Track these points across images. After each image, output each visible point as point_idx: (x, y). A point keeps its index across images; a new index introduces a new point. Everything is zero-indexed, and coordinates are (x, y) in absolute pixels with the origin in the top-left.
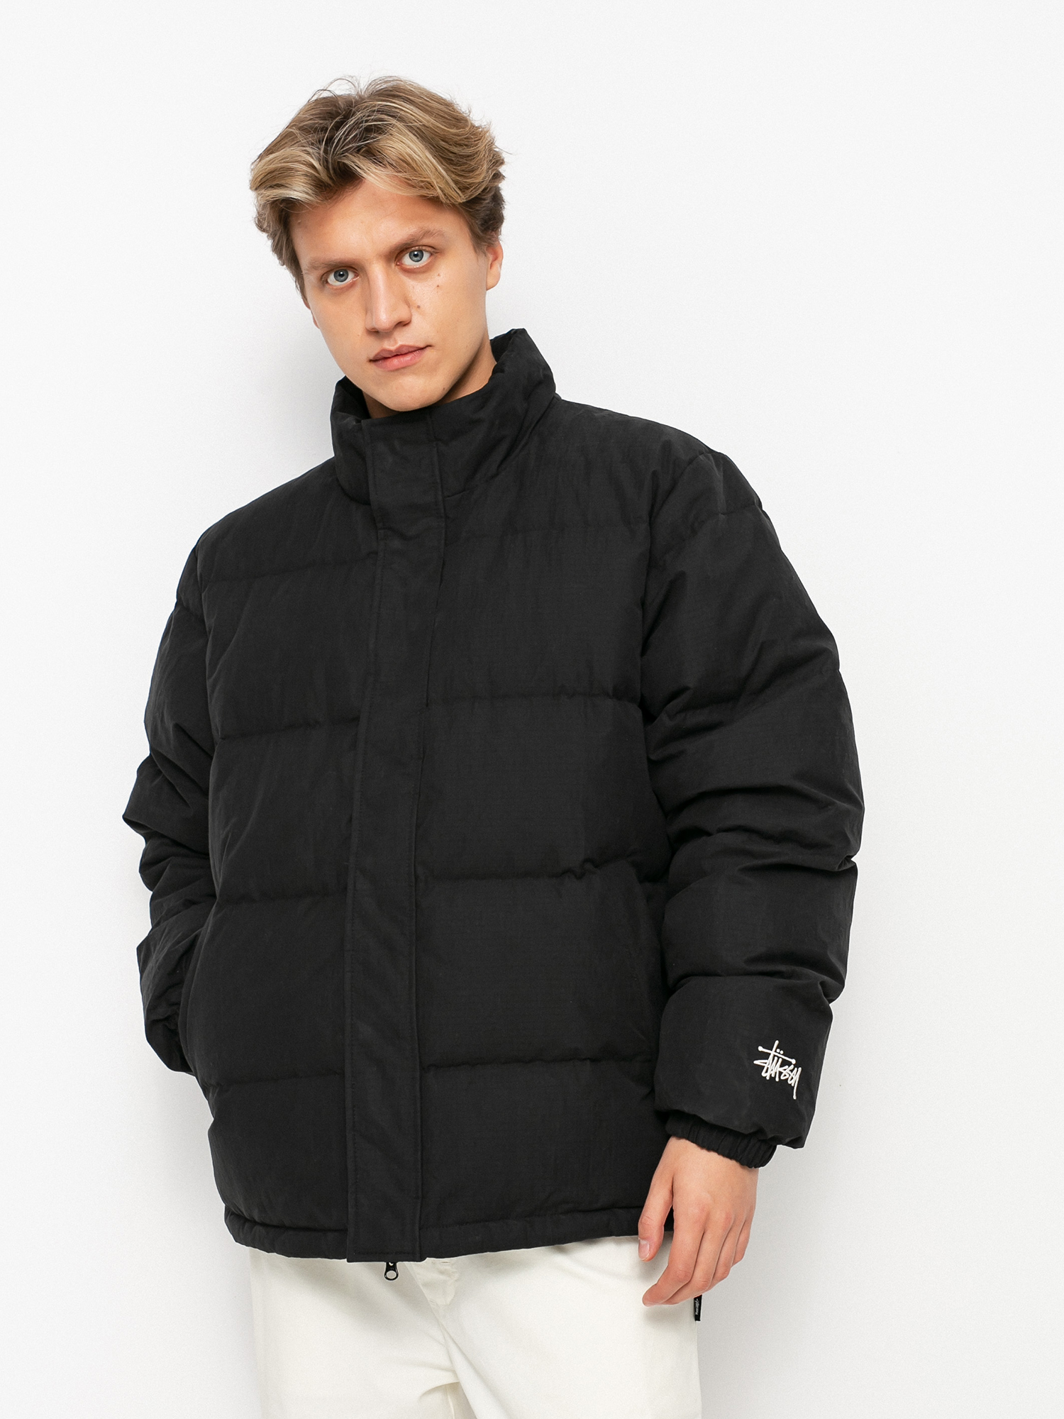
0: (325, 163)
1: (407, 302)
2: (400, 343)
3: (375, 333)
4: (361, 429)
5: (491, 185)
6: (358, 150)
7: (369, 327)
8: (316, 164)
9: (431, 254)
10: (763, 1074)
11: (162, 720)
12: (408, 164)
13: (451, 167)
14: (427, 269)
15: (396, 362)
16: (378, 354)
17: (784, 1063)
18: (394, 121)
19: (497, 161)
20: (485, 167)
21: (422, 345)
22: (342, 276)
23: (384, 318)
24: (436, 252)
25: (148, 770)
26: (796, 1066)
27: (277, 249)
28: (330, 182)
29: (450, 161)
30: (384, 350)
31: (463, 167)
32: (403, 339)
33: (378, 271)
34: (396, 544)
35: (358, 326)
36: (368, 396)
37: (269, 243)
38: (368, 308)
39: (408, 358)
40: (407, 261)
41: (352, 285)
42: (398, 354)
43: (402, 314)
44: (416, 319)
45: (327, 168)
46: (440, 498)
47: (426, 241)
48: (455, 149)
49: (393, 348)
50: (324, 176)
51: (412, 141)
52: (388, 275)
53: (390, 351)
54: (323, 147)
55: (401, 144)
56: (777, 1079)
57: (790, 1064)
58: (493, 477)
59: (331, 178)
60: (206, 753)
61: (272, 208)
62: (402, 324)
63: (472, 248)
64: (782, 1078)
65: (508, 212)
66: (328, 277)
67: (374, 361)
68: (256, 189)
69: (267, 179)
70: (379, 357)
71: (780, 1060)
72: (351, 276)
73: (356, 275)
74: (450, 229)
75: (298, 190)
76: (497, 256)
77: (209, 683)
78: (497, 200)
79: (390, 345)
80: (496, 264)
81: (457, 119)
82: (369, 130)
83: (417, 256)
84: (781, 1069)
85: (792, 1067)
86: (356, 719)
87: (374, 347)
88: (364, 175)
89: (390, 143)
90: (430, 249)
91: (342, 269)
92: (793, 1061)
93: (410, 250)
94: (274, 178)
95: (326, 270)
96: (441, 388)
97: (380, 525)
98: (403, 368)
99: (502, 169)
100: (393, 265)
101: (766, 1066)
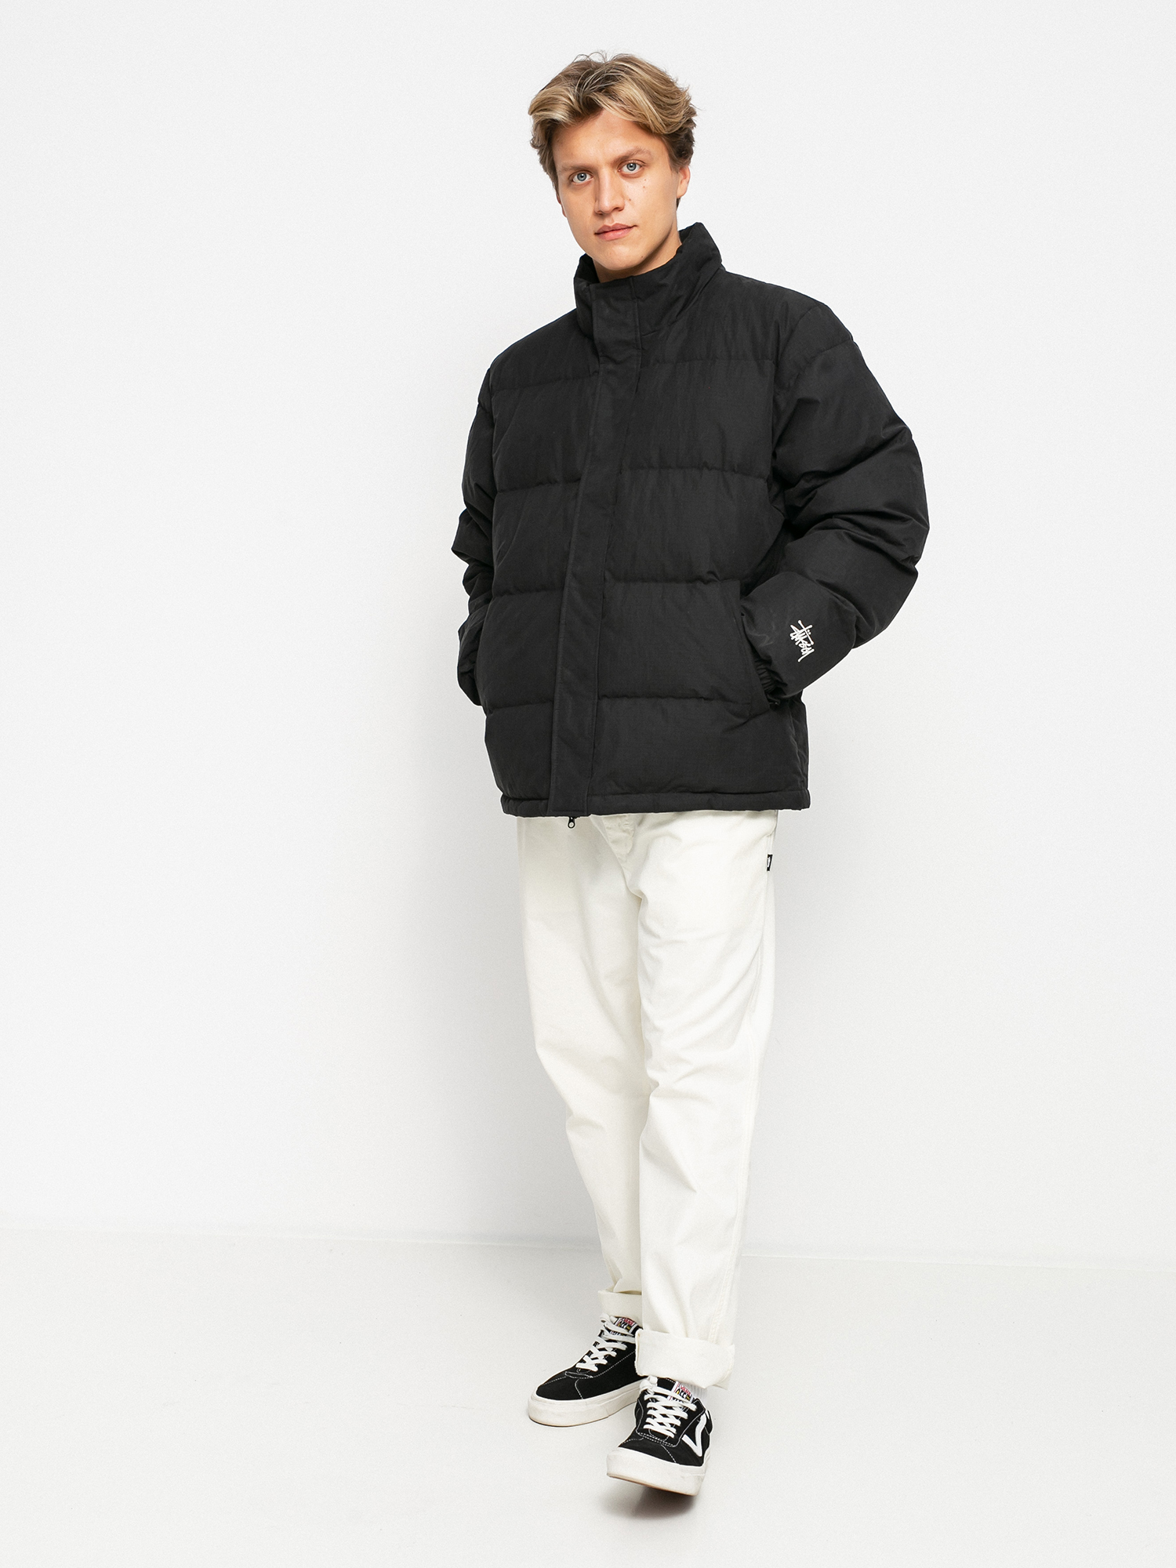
0: (578, 98)
1: (623, 196)
2: (616, 222)
3: (601, 214)
4: (589, 290)
5: (685, 126)
6: (600, 90)
7: (597, 211)
8: (572, 98)
9: (641, 166)
10: (791, 635)
11: (469, 482)
12: (632, 102)
13: (661, 110)
14: (637, 176)
15: (611, 235)
16: (601, 229)
17: (806, 639)
18: (623, 74)
19: (691, 112)
20: (683, 113)
21: (630, 225)
22: (582, 177)
23: (607, 204)
24: (644, 165)
25: (464, 518)
26: (811, 646)
27: (542, 161)
28: (578, 109)
29: (659, 106)
30: (605, 226)
31: (668, 112)
32: (618, 219)
33: (606, 173)
34: (611, 366)
35: (589, 210)
36: (597, 262)
37: (538, 157)
38: (597, 198)
39: (619, 233)
40: (625, 169)
41: (589, 183)
42: (614, 229)
43: (619, 204)
44: (628, 208)
45: (579, 102)
46: (639, 336)
47: (639, 156)
48: (664, 99)
49: (611, 225)
50: (576, 106)
51: (636, 89)
52: (612, 177)
53: (609, 227)
54: (576, 88)
55: (629, 90)
56: (797, 644)
57: (809, 642)
58: (674, 322)
59: (580, 108)
60: (490, 497)
61: (541, 126)
62: (618, 209)
63: (669, 168)
64: (800, 645)
65: (697, 148)
66: (573, 177)
67: (597, 234)
68: (532, 113)
69: (540, 106)
70: (601, 231)
71: (806, 637)
72: (588, 177)
73: (592, 177)
74: (655, 150)
75: (559, 114)
76: (686, 176)
77: (494, 456)
78: (690, 139)
79: (608, 222)
80: (685, 182)
81: (667, 82)
82: (608, 78)
83: (632, 166)
84: (803, 641)
85: (809, 645)
86: (579, 479)
87: (599, 224)
88: (603, 105)
89: (621, 88)
90: (640, 163)
91: (585, 171)
92: (812, 643)
93: (627, 162)
94: (543, 105)
95: (573, 171)
96: (640, 256)
97: (600, 354)
98: (616, 239)
99: (694, 118)
100: (616, 171)
101: (796, 632)
